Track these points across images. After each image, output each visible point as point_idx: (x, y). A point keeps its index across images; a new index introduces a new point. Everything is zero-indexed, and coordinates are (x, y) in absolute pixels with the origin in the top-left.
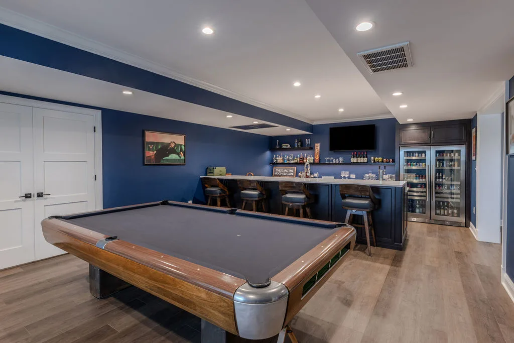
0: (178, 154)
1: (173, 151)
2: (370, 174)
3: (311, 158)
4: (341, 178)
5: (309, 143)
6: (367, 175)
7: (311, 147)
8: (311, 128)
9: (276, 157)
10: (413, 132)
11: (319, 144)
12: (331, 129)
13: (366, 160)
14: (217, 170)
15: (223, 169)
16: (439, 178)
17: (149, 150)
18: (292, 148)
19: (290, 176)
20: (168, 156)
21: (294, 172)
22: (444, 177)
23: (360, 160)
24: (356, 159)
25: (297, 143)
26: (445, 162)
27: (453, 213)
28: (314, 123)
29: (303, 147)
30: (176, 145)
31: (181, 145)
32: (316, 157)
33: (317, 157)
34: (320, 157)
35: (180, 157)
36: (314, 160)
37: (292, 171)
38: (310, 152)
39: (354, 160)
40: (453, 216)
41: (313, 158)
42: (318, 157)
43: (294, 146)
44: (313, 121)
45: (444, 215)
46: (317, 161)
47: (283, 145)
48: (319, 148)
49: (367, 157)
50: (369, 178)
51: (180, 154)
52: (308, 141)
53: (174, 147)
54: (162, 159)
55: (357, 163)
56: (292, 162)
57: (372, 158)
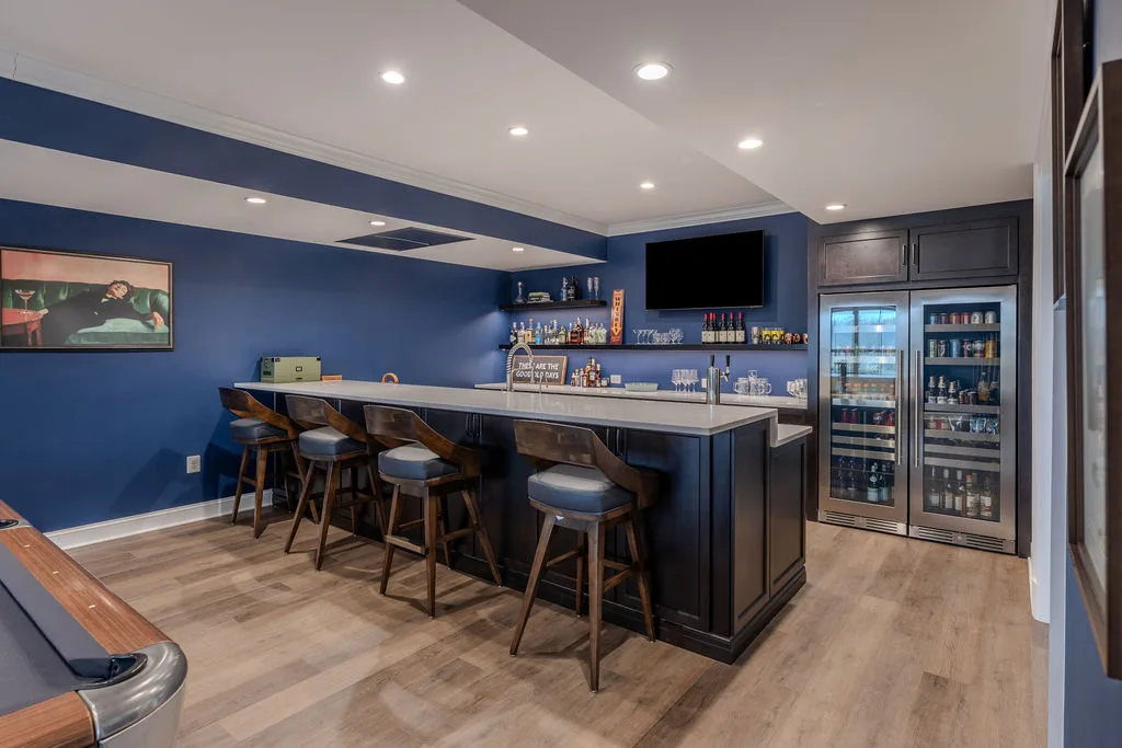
0: (144, 318)
1: (121, 308)
2: (753, 380)
3: (599, 331)
4: (673, 388)
5: (597, 287)
6: (742, 381)
7: (603, 299)
8: (602, 246)
9: (519, 328)
10: (869, 247)
11: (622, 292)
12: (650, 247)
13: (740, 336)
14: (284, 365)
15: (311, 364)
16: (936, 392)
17: (18, 304)
18: (556, 305)
19: (550, 380)
20: (101, 324)
21: (559, 371)
22: (951, 390)
23: (727, 336)
24: (712, 333)
25: (568, 289)
26: (955, 344)
27: (978, 505)
28: (611, 232)
29: (581, 299)
30: (131, 290)
31: (157, 291)
32: (613, 329)
33: (617, 329)
34: (624, 330)
35: (152, 328)
36: (609, 336)
37: (555, 367)
38: (599, 314)
39: (708, 336)
40: (979, 517)
41: (604, 332)
42: (619, 329)
43: (560, 298)
44: (605, 225)
45: (953, 512)
46: (616, 340)
47: (531, 294)
48: (621, 302)
49: (743, 329)
50: (748, 390)
51: (152, 317)
52: (592, 284)
53: (127, 296)
54: (75, 332)
55: (717, 345)
56: (556, 341)
57: (755, 330)
